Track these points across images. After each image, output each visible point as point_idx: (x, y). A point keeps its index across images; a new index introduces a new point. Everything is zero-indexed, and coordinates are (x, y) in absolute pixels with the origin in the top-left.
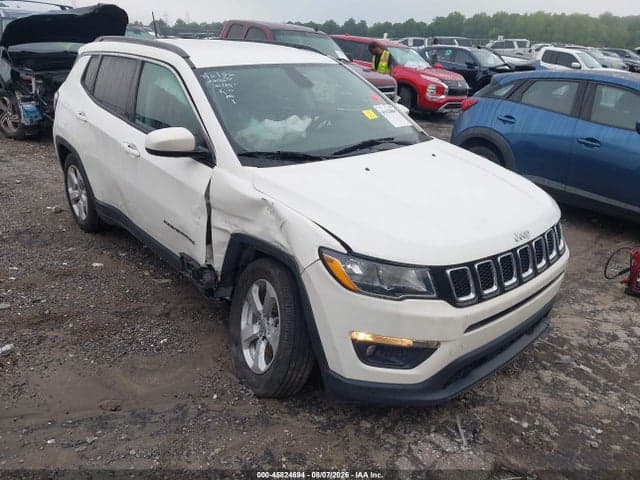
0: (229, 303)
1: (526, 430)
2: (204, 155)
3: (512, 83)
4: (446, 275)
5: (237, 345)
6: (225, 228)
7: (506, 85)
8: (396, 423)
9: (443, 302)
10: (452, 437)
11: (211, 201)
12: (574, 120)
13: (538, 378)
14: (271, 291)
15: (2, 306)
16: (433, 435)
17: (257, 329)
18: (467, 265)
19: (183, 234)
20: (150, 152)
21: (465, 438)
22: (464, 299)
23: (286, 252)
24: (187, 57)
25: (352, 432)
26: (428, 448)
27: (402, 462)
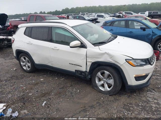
0: (91, 79)
2: (83, 46)
3: (110, 22)
4: (149, 59)
5: (96, 87)
6: (91, 61)
7: (109, 23)
8: (139, 93)
9: (150, 65)
10: (152, 92)
11: (87, 56)
12: (126, 28)
14: (107, 73)
15: (30, 94)
16: (148, 92)
17: (102, 82)
18: (151, 57)
19: (77, 65)
20: (71, 47)
21: (154, 91)
22: (152, 63)
23: (112, 63)
24: (66, 24)
25: (134, 96)
26: (149, 95)
27: (148, 98)
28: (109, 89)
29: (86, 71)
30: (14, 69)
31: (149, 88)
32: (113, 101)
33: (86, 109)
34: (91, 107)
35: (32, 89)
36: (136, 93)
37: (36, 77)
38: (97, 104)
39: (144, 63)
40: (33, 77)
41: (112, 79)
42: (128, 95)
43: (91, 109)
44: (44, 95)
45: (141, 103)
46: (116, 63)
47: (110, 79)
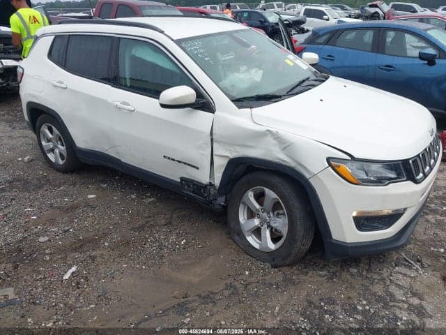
0: (225, 208)
1: (443, 253)
2: (203, 103)
3: (327, 33)
4: (409, 164)
5: (238, 235)
6: (224, 154)
7: (323, 35)
8: (370, 265)
9: (410, 182)
10: (410, 268)
11: (214, 137)
12: (375, 54)
13: (427, 221)
14: (271, 194)
15: (42, 239)
16: (397, 268)
17: (256, 222)
18: (418, 156)
19: (185, 163)
20: (163, 106)
21: (417, 266)
22: (418, 177)
23: (288, 165)
24: (162, 32)
25: (349, 277)
26: (400, 277)
27: (392, 289)
28: (272, 246)
29: (211, 185)
30: (26, 158)
31: (403, 255)
32: (278, 287)
33: (186, 304)
34: (204, 298)
35: (52, 222)
36: (357, 266)
37: (77, 186)
38: (226, 289)
39: (393, 175)
40: (70, 185)
41: (284, 214)
42: (331, 271)
43: (203, 304)
44: (80, 246)
45: (364, 302)
46: (299, 169)
47: (278, 214)
